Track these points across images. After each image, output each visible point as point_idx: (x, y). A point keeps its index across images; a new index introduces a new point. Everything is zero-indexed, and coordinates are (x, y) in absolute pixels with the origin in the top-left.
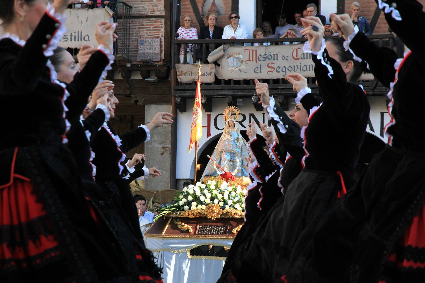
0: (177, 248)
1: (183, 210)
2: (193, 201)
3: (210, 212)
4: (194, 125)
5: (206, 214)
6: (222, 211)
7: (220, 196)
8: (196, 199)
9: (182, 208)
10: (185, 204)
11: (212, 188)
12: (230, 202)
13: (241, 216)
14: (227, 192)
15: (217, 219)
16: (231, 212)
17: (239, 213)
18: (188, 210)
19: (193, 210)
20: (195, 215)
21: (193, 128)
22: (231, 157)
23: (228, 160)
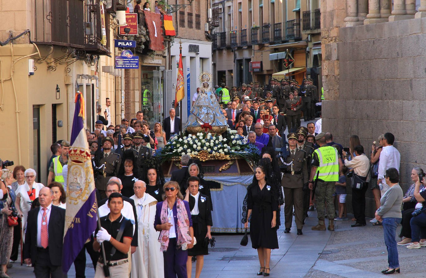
1: (181, 155)
2: (188, 148)
4: (179, 89)
5: (199, 157)
6: (210, 155)
7: (207, 144)
8: (190, 146)
9: (179, 154)
10: (182, 151)
11: (201, 138)
12: (215, 148)
13: (224, 159)
14: (212, 141)
15: (206, 161)
16: (217, 155)
17: (222, 156)
21: (178, 91)
22: (207, 111)
23: (206, 113)
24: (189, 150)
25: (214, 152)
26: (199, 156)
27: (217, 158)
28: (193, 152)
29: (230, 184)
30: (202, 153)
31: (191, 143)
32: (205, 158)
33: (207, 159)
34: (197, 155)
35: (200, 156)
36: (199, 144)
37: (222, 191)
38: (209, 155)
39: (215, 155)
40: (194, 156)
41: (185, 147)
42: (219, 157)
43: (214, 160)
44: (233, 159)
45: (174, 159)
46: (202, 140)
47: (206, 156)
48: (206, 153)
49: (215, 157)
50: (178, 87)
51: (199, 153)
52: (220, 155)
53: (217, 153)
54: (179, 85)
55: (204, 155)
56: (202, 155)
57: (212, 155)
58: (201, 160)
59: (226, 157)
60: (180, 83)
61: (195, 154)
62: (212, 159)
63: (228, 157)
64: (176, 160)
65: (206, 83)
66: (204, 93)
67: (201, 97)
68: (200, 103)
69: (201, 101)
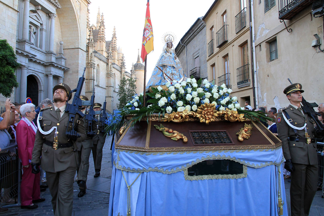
0: (171, 166)
2: (177, 100)
3: (205, 114)
4: (148, 39)
5: (198, 116)
6: (218, 112)
7: (208, 95)
8: (181, 97)
9: (162, 109)
10: (167, 105)
11: (195, 85)
12: (224, 102)
13: (237, 119)
14: (215, 90)
15: (211, 123)
16: (228, 114)
17: (235, 115)
18: (174, 112)
19: (181, 111)
20: (184, 118)
21: (147, 42)
22: (172, 71)
23: (171, 73)
24: (180, 103)
25: (222, 108)
26: (199, 113)
27: (228, 117)
28: (188, 107)
29: (259, 165)
30: (206, 109)
31: (182, 91)
32: (210, 117)
33: (212, 120)
34: (196, 111)
35: (201, 113)
36: (195, 94)
37: (246, 179)
38: (215, 112)
39: (225, 112)
40: (191, 113)
41: (171, 98)
42: (231, 117)
43: (223, 121)
44: (248, 120)
45: (153, 118)
46: (197, 89)
47: (212, 113)
48: (212, 108)
49: (225, 117)
50: (147, 38)
51: (199, 109)
52: (232, 113)
53: (227, 109)
54: (148, 35)
55: (209, 111)
56: (205, 112)
57: (221, 112)
58: (203, 120)
59: (240, 117)
60: (150, 33)
61: (192, 110)
62: (219, 119)
63: (242, 117)
64: (158, 119)
65: (170, 43)
66: (168, 53)
67: (166, 56)
68: (164, 62)
69: (165, 60)
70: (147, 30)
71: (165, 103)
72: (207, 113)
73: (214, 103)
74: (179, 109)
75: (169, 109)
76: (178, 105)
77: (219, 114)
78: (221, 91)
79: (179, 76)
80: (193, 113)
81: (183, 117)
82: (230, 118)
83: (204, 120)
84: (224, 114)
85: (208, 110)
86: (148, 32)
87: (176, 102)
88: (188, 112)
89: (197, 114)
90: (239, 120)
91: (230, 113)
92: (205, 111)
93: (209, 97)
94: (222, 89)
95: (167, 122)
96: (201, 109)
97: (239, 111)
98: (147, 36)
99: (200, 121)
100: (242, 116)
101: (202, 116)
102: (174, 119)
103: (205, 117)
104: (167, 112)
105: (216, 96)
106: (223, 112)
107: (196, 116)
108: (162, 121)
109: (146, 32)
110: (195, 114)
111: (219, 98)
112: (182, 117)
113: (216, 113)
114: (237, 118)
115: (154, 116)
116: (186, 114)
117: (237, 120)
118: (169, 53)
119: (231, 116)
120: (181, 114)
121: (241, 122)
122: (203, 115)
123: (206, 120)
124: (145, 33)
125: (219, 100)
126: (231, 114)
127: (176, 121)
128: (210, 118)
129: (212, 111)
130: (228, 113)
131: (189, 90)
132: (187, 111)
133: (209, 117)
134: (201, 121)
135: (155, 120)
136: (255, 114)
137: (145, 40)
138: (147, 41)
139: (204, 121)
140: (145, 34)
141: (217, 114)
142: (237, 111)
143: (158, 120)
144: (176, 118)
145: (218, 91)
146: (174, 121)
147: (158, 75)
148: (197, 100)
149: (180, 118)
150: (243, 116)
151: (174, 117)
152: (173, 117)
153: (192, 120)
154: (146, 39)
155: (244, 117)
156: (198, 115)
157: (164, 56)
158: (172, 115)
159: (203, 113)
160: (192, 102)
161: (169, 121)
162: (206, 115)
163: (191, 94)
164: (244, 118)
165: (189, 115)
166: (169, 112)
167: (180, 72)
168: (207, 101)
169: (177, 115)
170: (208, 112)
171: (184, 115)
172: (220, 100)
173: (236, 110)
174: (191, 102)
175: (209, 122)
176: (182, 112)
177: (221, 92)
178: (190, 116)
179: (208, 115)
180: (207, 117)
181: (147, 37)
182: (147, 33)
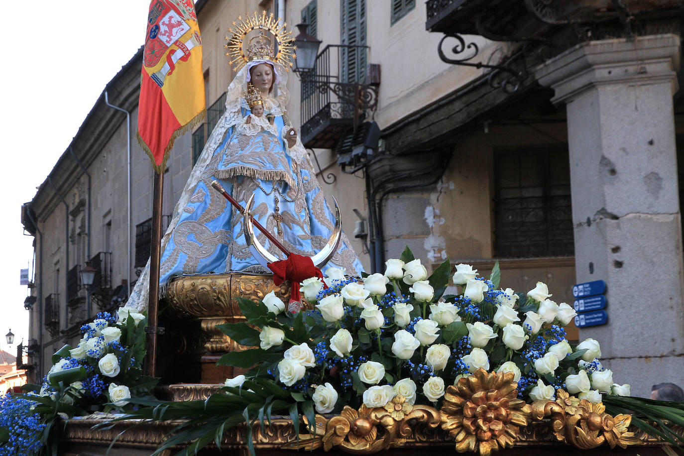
1: (309, 408)
3: (475, 417)
4: (179, 54)
5: (450, 423)
6: (526, 409)
7: (481, 332)
9: (297, 397)
10: (314, 376)
11: (424, 291)
12: (548, 363)
16: (567, 414)
17: (597, 420)
18: (347, 409)
19: (379, 406)
20: (391, 432)
21: (172, 67)
22: (276, 201)
23: (271, 211)
24: (372, 370)
25: (542, 391)
26: (450, 414)
27: (566, 430)
28: (406, 386)
30: (479, 394)
31: (375, 318)
32: (498, 427)
33: (503, 440)
34: (440, 404)
35: (458, 412)
36: (428, 328)
38: (517, 408)
39: (556, 409)
40: (419, 414)
41: (333, 347)
42: (578, 428)
43: (546, 444)
44: (647, 441)
45: (260, 437)
46: (433, 307)
47: (503, 412)
48: (504, 391)
49: (555, 427)
50: (175, 47)
51: (453, 393)
52: (584, 410)
53: (563, 395)
54: (176, 34)
55: (494, 403)
56: (479, 409)
57: (541, 408)
58: (467, 441)
59: (615, 430)
60: (185, 26)
61: (421, 399)
62: (528, 436)
63: (624, 428)
64: (280, 440)
65: (267, 68)
66: (258, 115)
67: (248, 133)
68: (241, 158)
69: (247, 151)
70: (172, 13)
71: (308, 369)
72: (484, 412)
73: (509, 369)
74: (370, 397)
75: (327, 393)
76: (363, 378)
77: (531, 417)
78: (530, 314)
79: (307, 228)
80: (429, 414)
81: (390, 427)
82: (576, 432)
83: (471, 443)
84: (553, 415)
85: (487, 398)
86: (180, 19)
87: (354, 366)
88: (409, 408)
89: (444, 418)
90: (614, 443)
91: (574, 409)
92: (476, 402)
93: (485, 343)
94: (535, 306)
95: (320, 450)
96: (460, 394)
97: (613, 404)
98: (174, 39)
99: (457, 445)
100: (622, 424)
101: (461, 427)
102: (347, 440)
103: (478, 428)
104: (320, 408)
105: (514, 337)
106: (549, 408)
107: (440, 426)
108: (297, 448)
109: (166, 19)
110: (434, 414)
111: (526, 347)
112: (381, 428)
113: (518, 414)
114: (602, 432)
115: (264, 429)
116: (399, 417)
117: (606, 441)
118: (264, 115)
119: (578, 423)
120: (379, 415)
121: (618, 448)
122: (467, 423)
123: (479, 441)
124: (164, 24)
125: (528, 355)
126: (579, 417)
127: (355, 445)
128: (497, 433)
129: (505, 405)
130: (568, 409)
131: (403, 311)
132: (402, 404)
133: (491, 430)
134: (461, 446)
135: (268, 446)
136: (675, 415)
137: (164, 57)
138: (176, 65)
139: (472, 446)
140: (163, 28)
141: (525, 415)
142: (604, 403)
143: (281, 444)
144: (357, 433)
145: (522, 316)
146: (350, 447)
147: (208, 220)
148: (439, 355)
149: (374, 433)
150: (628, 423)
151: (352, 429)
152: (347, 430)
153: (421, 442)
154: (167, 52)
155: (631, 428)
156: (448, 421)
157: (239, 129)
158: (339, 421)
159: (469, 413)
160: (421, 365)
161: (327, 448)
162: (480, 422)
163: (410, 329)
164: (631, 434)
165: (410, 422)
166: (328, 408)
167: (311, 207)
168: (478, 359)
169: (363, 423)
170: (491, 408)
171: (390, 421)
172: (532, 356)
173: (596, 396)
174: (413, 365)
175: (493, 451)
176: (382, 408)
177: (534, 321)
178: (417, 425)
179: (487, 420)
180: (485, 428)
181: (175, 43)
182: (171, 26)
